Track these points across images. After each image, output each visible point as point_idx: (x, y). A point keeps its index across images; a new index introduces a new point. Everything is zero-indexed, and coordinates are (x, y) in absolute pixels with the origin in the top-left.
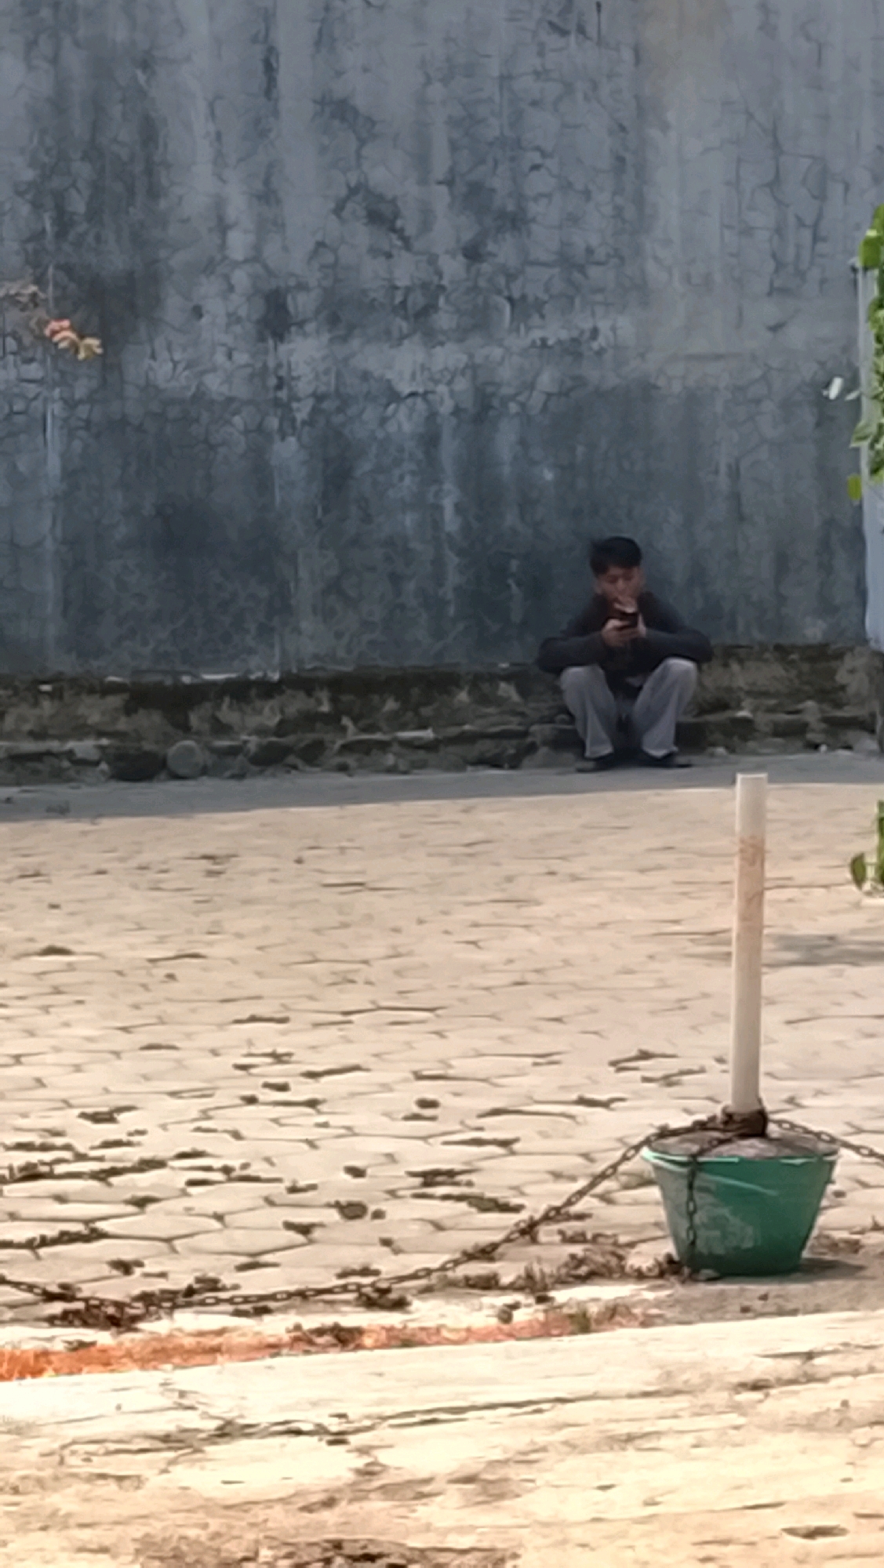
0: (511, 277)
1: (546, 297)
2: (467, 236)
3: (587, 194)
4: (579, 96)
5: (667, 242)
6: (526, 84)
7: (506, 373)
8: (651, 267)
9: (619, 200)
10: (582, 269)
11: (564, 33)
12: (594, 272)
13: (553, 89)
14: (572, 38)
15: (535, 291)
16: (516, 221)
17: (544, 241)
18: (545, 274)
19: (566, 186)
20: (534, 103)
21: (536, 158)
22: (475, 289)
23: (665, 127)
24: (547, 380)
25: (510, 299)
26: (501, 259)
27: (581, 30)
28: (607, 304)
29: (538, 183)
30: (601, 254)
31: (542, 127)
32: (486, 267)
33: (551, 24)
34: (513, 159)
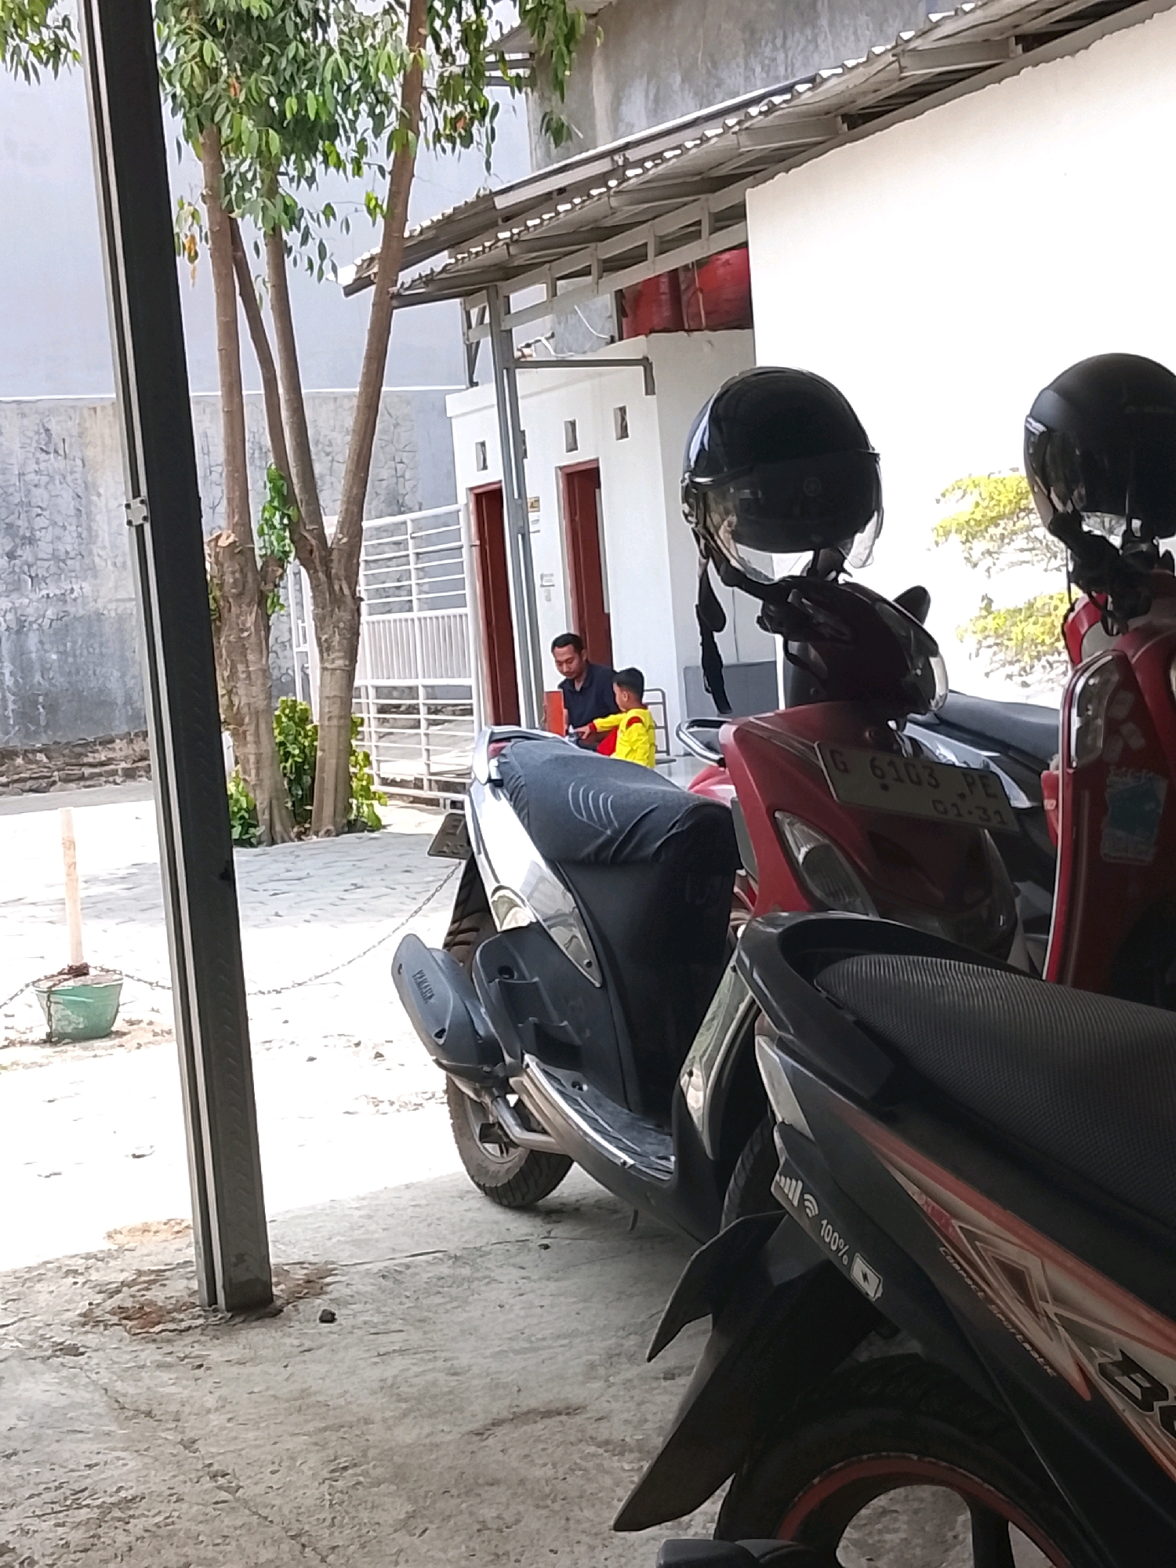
0: (30, 566)
1: (46, 575)
2: (8, 549)
3: (64, 527)
4: (57, 482)
5: (104, 548)
6: (32, 477)
7: (30, 610)
8: (97, 560)
9: (79, 529)
10: (64, 561)
11: (47, 453)
12: (69, 562)
13: (45, 479)
14: (52, 455)
15: (42, 572)
16: (31, 541)
17: (45, 549)
18: (46, 564)
19: (55, 524)
20: (36, 486)
21: (39, 511)
22: (13, 572)
23: (99, 495)
24: (50, 613)
25: (30, 576)
26: (24, 558)
27: (56, 452)
28: (76, 577)
29: (40, 522)
30: (72, 554)
31: (39, 496)
32: (17, 562)
33: (42, 449)
34: (27, 512)
